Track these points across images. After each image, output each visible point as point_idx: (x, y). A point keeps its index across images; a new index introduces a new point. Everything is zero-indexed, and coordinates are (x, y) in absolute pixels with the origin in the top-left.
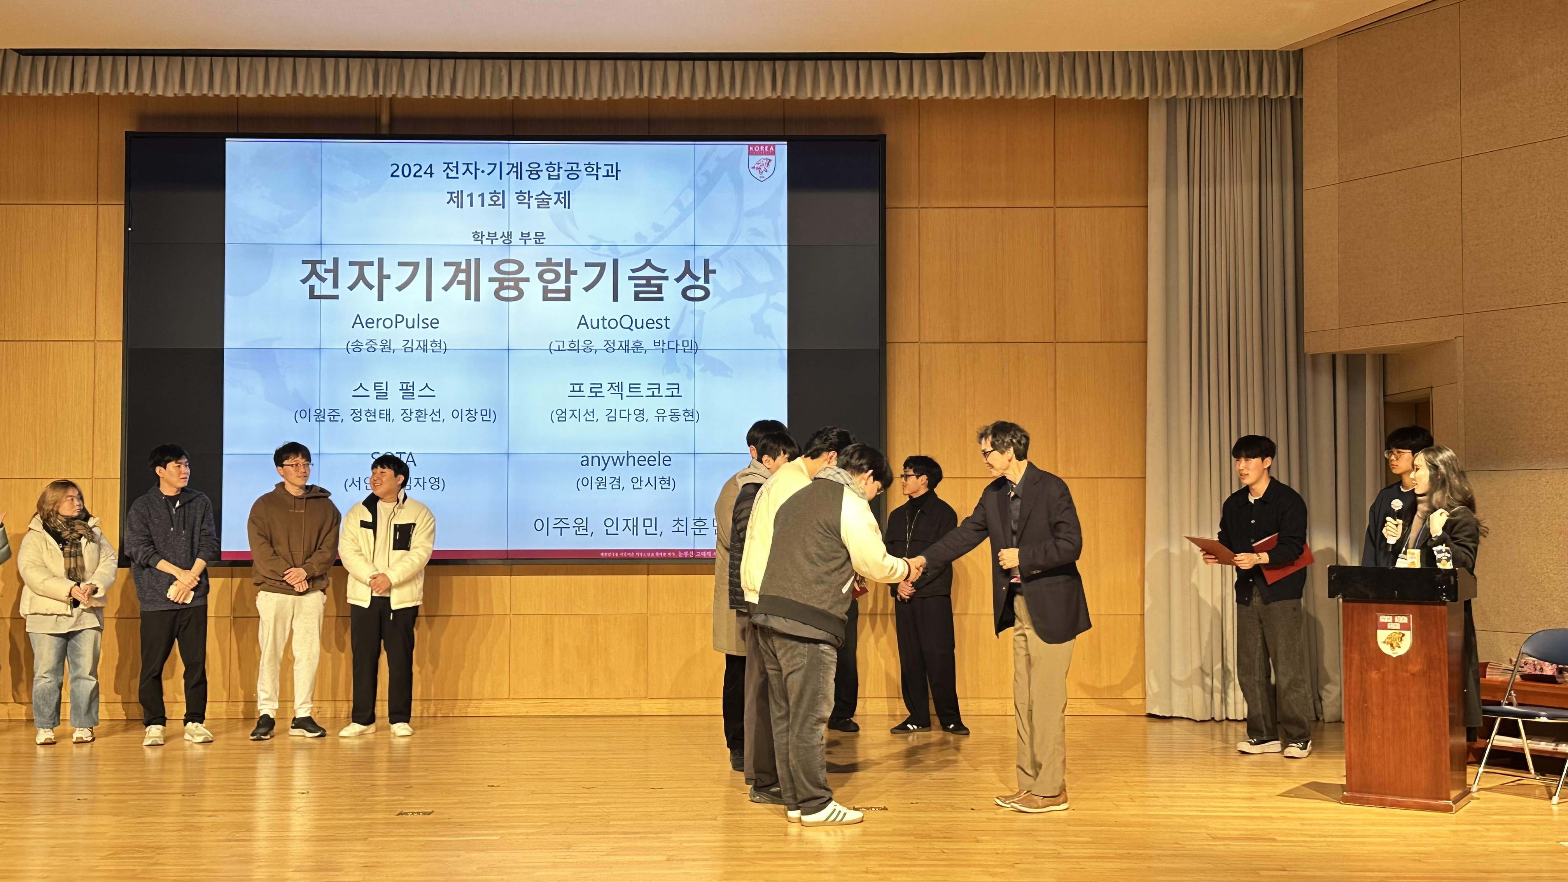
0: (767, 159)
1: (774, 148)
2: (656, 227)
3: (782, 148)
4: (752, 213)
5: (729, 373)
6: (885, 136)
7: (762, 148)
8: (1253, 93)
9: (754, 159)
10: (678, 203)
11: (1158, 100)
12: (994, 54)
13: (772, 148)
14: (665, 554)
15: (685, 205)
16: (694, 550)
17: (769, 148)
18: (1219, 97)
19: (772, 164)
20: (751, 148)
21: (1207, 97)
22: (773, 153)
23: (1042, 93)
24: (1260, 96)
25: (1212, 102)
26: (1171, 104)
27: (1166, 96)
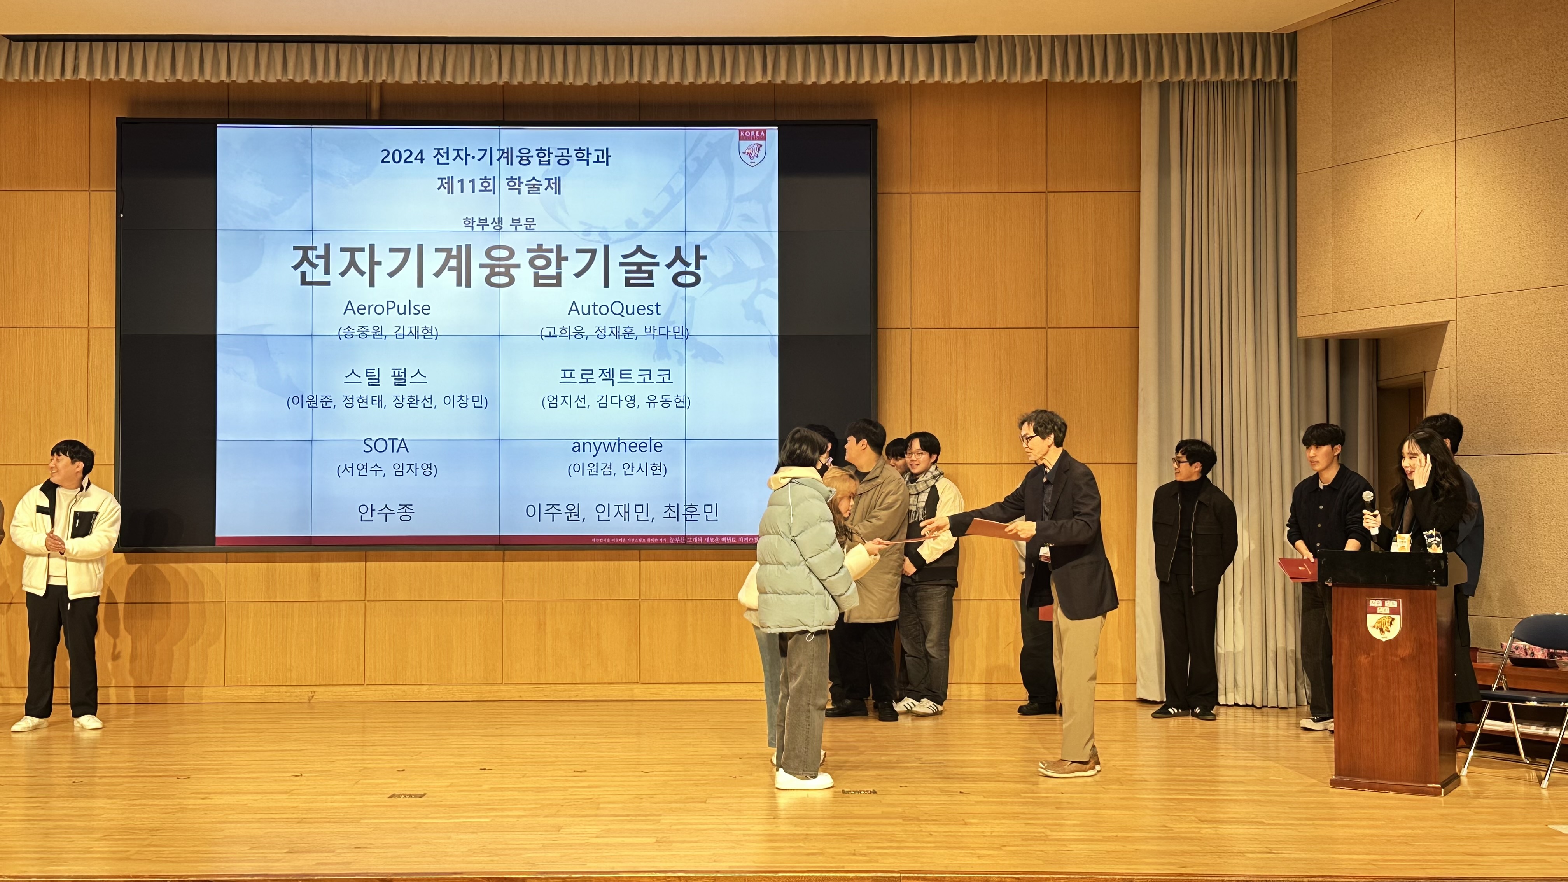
0: (758, 144)
1: (765, 133)
2: (647, 213)
3: (773, 133)
4: (741, 199)
5: (720, 359)
6: (876, 120)
7: (753, 133)
8: (1246, 76)
9: (745, 144)
10: (668, 189)
11: (1151, 84)
12: (986, 37)
13: (763, 133)
14: (656, 539)
15: (676, 190)
16: (685, 536)
17: (760, 133)
18: (1213, 80)
19: (763, 149)
20: (742, 134)
21: (1202, 79)
22: (764, 138)
23: (1033, 77)
24: (1254, 79)
25: (1205, 85)
26: (1164, 87)
27: (1160, 80)
